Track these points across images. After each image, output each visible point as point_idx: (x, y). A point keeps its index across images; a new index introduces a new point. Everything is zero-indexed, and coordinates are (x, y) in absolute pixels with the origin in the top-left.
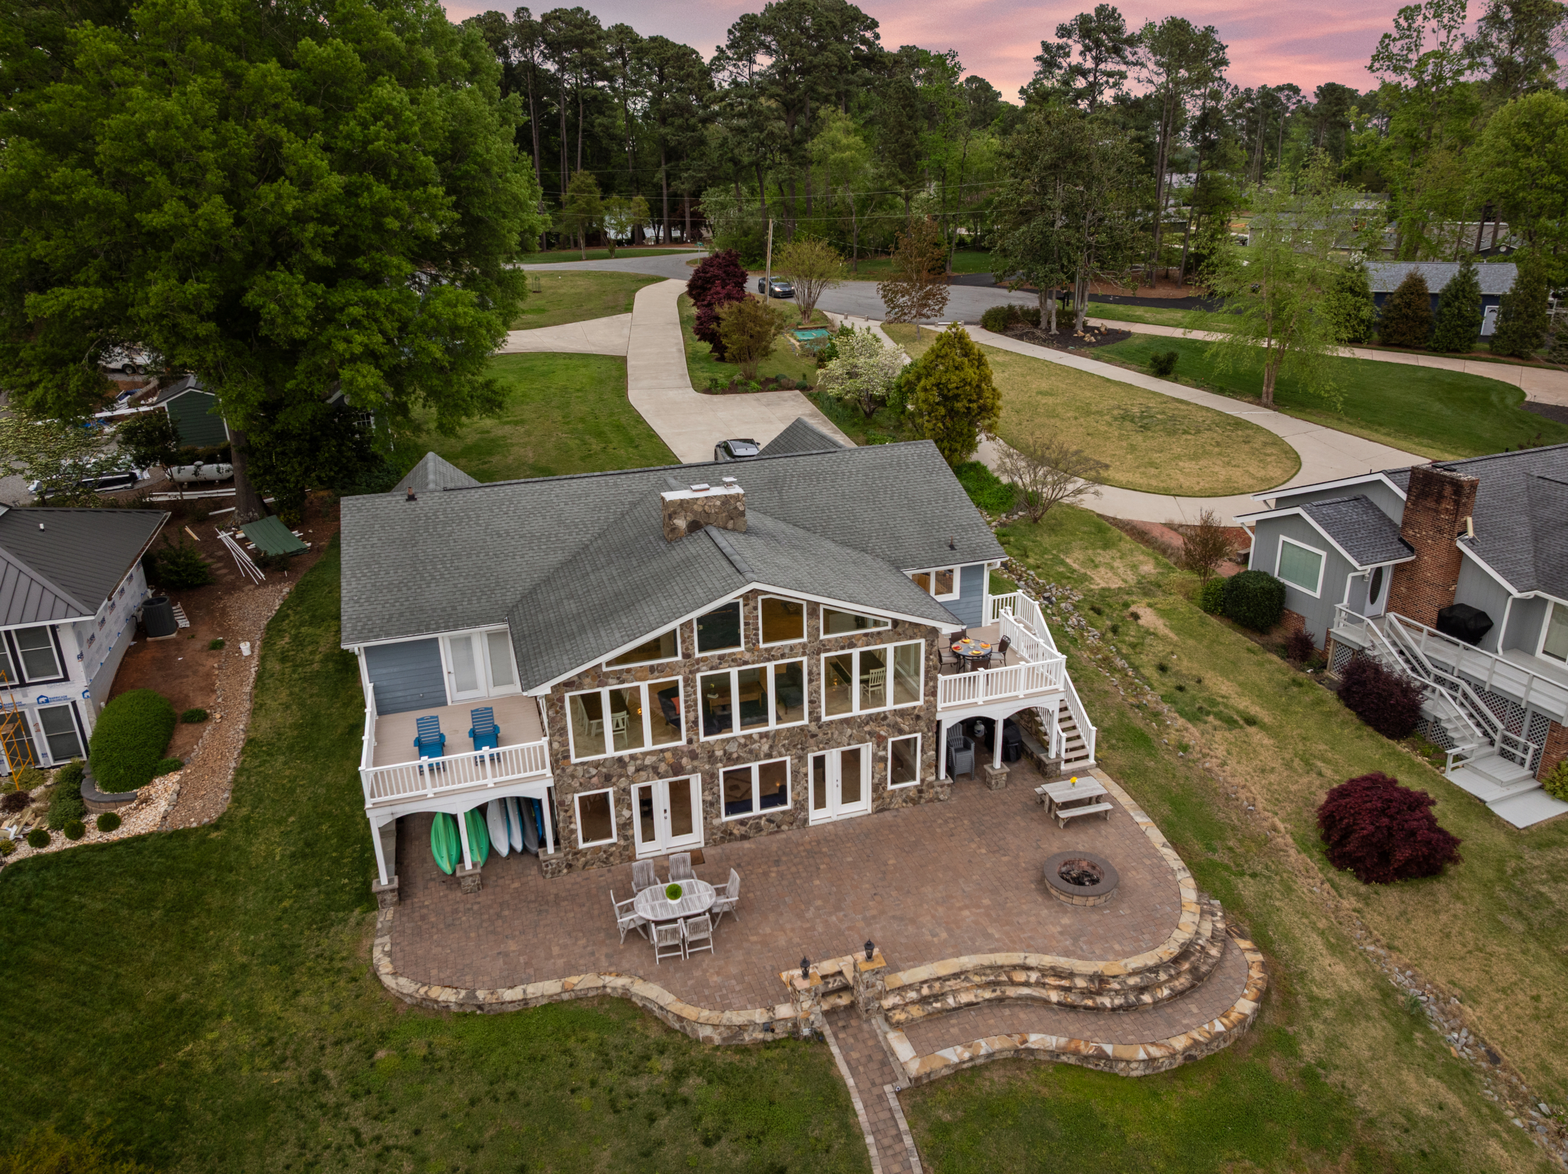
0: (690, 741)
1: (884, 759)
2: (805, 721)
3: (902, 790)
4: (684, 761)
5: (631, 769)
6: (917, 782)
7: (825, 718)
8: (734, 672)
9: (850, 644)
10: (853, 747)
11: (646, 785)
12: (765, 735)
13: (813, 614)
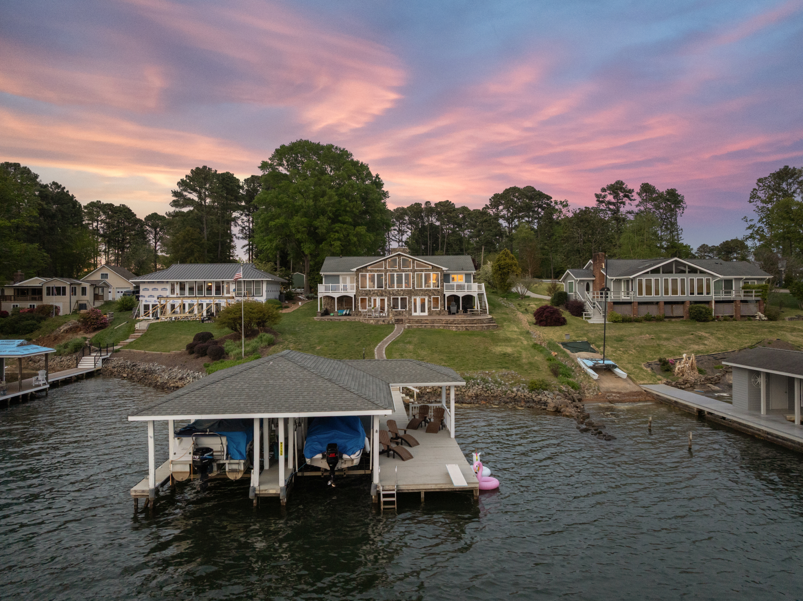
0: (385, 289)
1: (431, 302)
2: (411, 288)
3: (435, 310)
4: (383, 293)
5: (372, 293)
6: (439, 309)
7: (415, 288)
8: (395, 274)
9: (422, 271)
10: (423, 297)
11: (375, 298)
12: (402, 290)
13: (413, 263)
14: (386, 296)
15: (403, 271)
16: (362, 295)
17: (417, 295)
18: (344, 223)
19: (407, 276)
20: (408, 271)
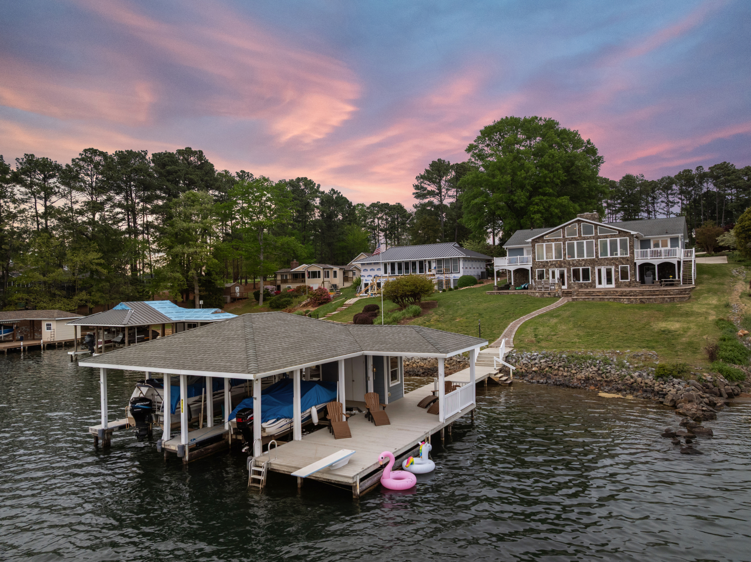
0: (564, 259)
1: (618, 272)
2: (594, 257)
3: (624, 282)
4: (562, 264)
5: (549, 264)
6: (629, 280)
7: (600, 257)
8: (575, 242)
9: (607, 237)
10: (609, 267)
11: (553, 269)
12: (583, 260)
13: (596, 228)
14: (565, 267)
15: (584, 239)
16: (539, 267)
17: (601, 264)
18: (544, 194)
19: (589, 245)
20: (590, 238)
